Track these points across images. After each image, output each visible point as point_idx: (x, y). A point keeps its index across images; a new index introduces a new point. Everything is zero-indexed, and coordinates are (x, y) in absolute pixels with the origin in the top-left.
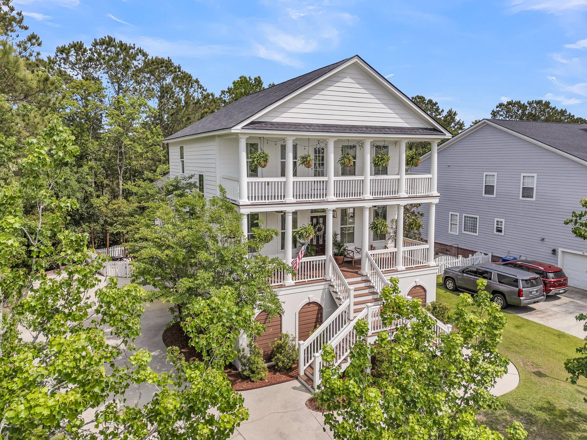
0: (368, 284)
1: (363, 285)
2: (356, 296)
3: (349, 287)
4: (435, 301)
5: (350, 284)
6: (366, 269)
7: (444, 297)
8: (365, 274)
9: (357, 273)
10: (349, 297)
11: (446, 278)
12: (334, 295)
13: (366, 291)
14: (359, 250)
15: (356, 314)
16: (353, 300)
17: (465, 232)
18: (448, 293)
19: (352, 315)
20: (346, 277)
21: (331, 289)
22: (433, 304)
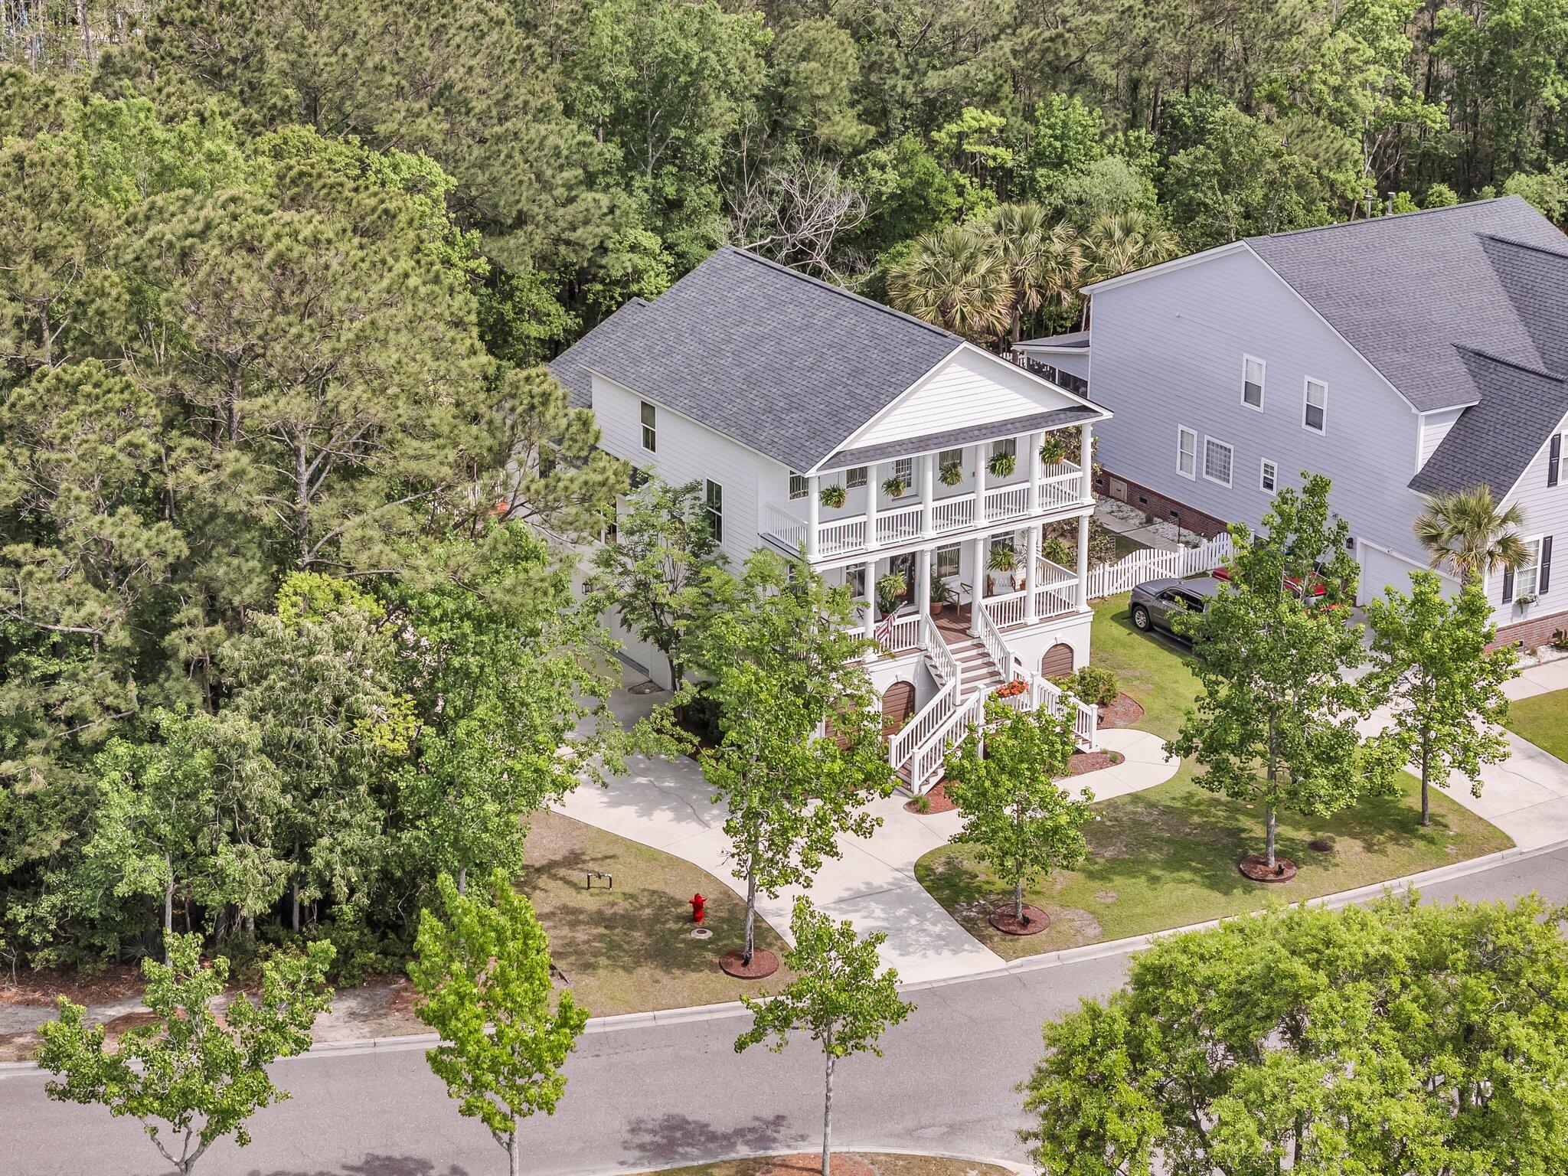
0: (981, 651)
1: (974, 652)
2: (964, 671)
3: (954, 657)
4: (1087, 664)
5: (954, 652)
6: (979, 628)
7: (1124, 646)
8: (976, 635)
9: (963, 631)
10: (954, 674)
11: (1135, 606)
12: (933, 671)
13: (979, 662)
14: (968, 588)
15: (965, 697)
16: (960, 676)
17: (1209, 478)
18: (1134, 635)
19: (959, 699)
20: (949, 642)
21: (929, 662)
22: (1082, 671)
